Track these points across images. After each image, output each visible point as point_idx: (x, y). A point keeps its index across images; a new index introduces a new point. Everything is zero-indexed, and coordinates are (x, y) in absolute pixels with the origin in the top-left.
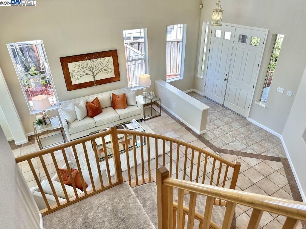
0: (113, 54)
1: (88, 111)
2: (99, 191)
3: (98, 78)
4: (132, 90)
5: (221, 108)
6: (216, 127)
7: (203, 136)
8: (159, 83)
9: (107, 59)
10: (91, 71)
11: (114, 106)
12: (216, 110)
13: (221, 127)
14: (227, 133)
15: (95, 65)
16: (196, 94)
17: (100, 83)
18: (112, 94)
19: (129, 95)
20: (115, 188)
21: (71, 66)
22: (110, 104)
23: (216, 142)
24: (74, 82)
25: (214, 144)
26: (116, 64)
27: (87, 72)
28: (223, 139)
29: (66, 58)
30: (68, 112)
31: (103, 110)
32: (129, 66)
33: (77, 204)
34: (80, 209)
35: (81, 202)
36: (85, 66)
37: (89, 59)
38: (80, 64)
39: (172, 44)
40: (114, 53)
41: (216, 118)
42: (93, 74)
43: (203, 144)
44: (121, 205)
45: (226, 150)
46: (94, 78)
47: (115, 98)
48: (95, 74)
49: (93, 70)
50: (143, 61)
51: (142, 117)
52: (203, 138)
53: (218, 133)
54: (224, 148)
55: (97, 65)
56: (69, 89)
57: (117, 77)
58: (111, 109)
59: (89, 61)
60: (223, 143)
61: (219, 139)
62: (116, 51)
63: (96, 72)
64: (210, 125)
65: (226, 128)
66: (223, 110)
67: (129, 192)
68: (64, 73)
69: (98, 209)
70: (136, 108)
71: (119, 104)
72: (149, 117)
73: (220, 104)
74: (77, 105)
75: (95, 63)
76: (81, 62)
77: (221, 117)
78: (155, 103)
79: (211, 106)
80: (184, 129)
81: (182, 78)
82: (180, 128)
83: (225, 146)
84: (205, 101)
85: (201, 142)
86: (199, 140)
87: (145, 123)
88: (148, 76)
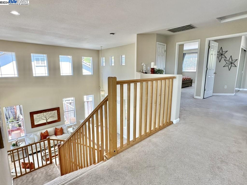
0: (58, 109)
1: (41, 137)
3: (48, 121)
4: (67, 126)
9: (54, 111)
10: (45, 117)
11: (56, 134)
17: (49, 123)
18: (56, 128)
19: (64, 128)
20: (49, 165)
21: (35, 116)
22: (54, 133)
24: (36, 123)
26: (59, 113)
27: (43, 118)
29: (33, 113)
30: (30, 139)
32: (68, 114)
33: (30, 173)
34: (31, 175)
35: (32, 172)
36: (43, 115)
38: (40, 115)
42: (46, 119)
44: (50, 171)
46: (47, 121)
47: (56, 130)
48: (47, 119)
50: (73, 111)
56: (32, 127)
57: (59, 119)
58: (54, 136)
62: (59, 108)
63: (48, 118)
68: (31, 119)
69: (39, 173)
70: (68, 134)
71: (59, 133)
74: (36, 135)
75: (48, 114)
76: (41, 114)
88: (75, 118)
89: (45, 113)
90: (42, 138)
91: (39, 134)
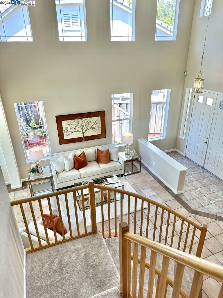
1: (74, 164)
2: (76, 238)
3: (86, 135)
4: (116, 146)
5: (201, 170)
6: (194, 188)
7: (180, 196)
8: (141, 141)
9: (95, 118)
10: (81, 128)
11: (98, 160)
12: (195, 171)
13: (199, 189)
14: (204, 196)
15: (85, 123)
16: (178, 154)
17: (87, 139)
18: (98, 149)
19: (113, 151)
20: (90, 237)
21: (65, 123)
22: (94, 158)
23: (192, 204)
24: (66, 137)
25: (190, 205)
26: (103, 123)
27: (78, 129)
28: (199, 201)
29: (61, 117)
30: (58, 163)
31: (89, 163)
32: (116, 125)
33: (56, 247)
34: (58, 251)
35: (59, 246)
36: (77, 124)
37: (80, 118)
38: (73, 122)
39: (158, 105)
40: (102, 114)
41: (195, 180)
42: (83, 131)
43: (179, 204)
44: (93, 253)
45: (201, 212)
46: (83, 134)
47: (99, 153)
48: (84, 131)
49: (83, 127)
50: (128, 121)
51: (123, 173)
52: (180, 198)
53: (195, 194)
54: (200, 210)
55: (87, 124)
56: (61, 143)
57: (103, 134)
58: (95, 163)
59: (80, 120)
60: (199, 205)
61: (195, 201)
62: (104, 112)
63: (86, 129)
64: (188, 186)
65: (203, 190)
66: (203, 172)
67: (101, 242)
68: (59, 129)
69: (73, 253)
70: (118, 164)
71: (102, 159)
72: (130, 173)
73: (200, 166)
74: (66, 157)
75: (85, 121)
76: (74, 120)
77: (200, 178)
78: (136, 160)
79: (191, 167)
80: (162, 187)
81: (164, 138)
82: (158, 186)
83: (200, 208)
84: (186, 161)
85: (177, 202)
86: (175, 200)
87: (125, 178)
88: (131, 135)
89: (81, 121)
90: (76, 164)
91: (71, 157)
